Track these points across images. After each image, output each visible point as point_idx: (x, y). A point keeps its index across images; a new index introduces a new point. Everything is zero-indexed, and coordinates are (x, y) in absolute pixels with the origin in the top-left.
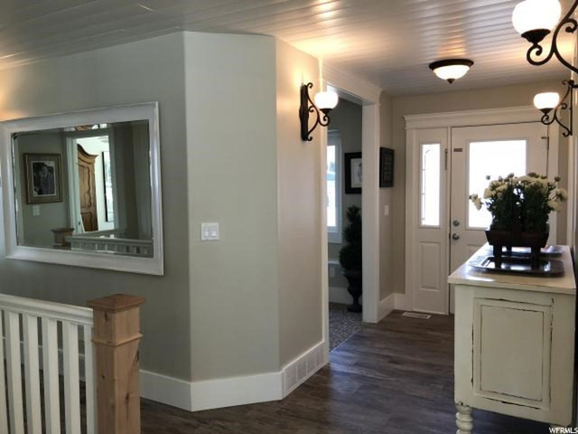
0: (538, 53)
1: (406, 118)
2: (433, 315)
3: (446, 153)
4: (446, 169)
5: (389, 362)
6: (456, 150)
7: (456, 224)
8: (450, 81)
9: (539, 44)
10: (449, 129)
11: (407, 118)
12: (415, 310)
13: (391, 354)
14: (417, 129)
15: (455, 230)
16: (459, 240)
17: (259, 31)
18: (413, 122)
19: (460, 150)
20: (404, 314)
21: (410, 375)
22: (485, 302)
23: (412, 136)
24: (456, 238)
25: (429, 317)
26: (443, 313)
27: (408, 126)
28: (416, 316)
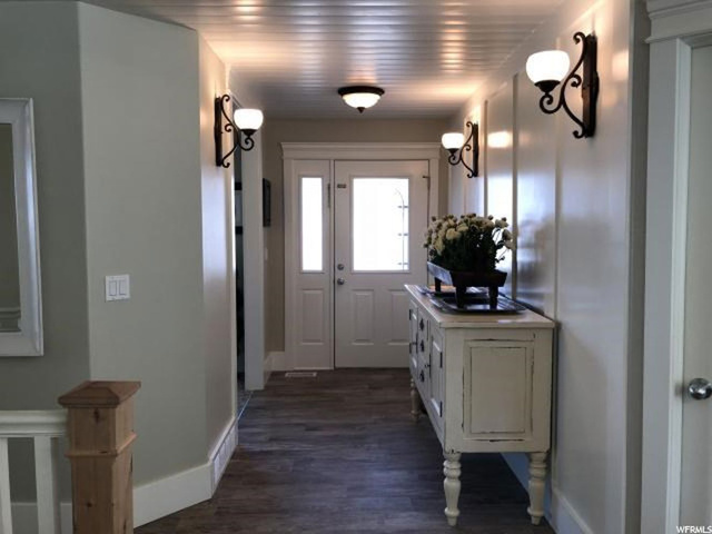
0: (550, 102)
1: (283, 146)
2: (319, 372)
3: (329, 188)
4: (329, 206)
5: (307, 430)
6: (339, 186)
7: (341, 268)
8: (361, 109)
9: (551, 93)
10: (332, 162)
11: (285, 145)
12: (297, 368)
13: (303, 421)
14: (295, 159)
15: (340, 275)
16: (343, 286)
17: (181, 21)
18: (291, 151)
19: (344, 186)
20: (287, 375)
21: (335, 438)
22: (474, 344)
23: (291, 167)
24: (340, 283)
25: (315, 374)
26: (328, 368)
27: (286, 154)
28: (300, 375)
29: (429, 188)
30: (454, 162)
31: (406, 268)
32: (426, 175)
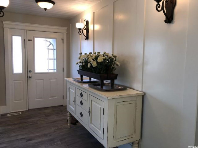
0: (159, 7)
1: (3, 22)
3: (25, 41)
6: (29, 40)
7: (30, 71)
8: (45, 9)
10: (26, 30)
14: (9, 28)
15: (30, 74)
16: (32, 78)
18: (7, 24)
19: (31, 40)
20: (8, 115)
23: (7, 32)
24: (30, 77)
25: (21, 113)
26: (26, 110)
27: (5, 26)
28: (14, 114)
29: (63, 43)
30: (80, 33)
31: (55, 71)
32: (62, 38)
